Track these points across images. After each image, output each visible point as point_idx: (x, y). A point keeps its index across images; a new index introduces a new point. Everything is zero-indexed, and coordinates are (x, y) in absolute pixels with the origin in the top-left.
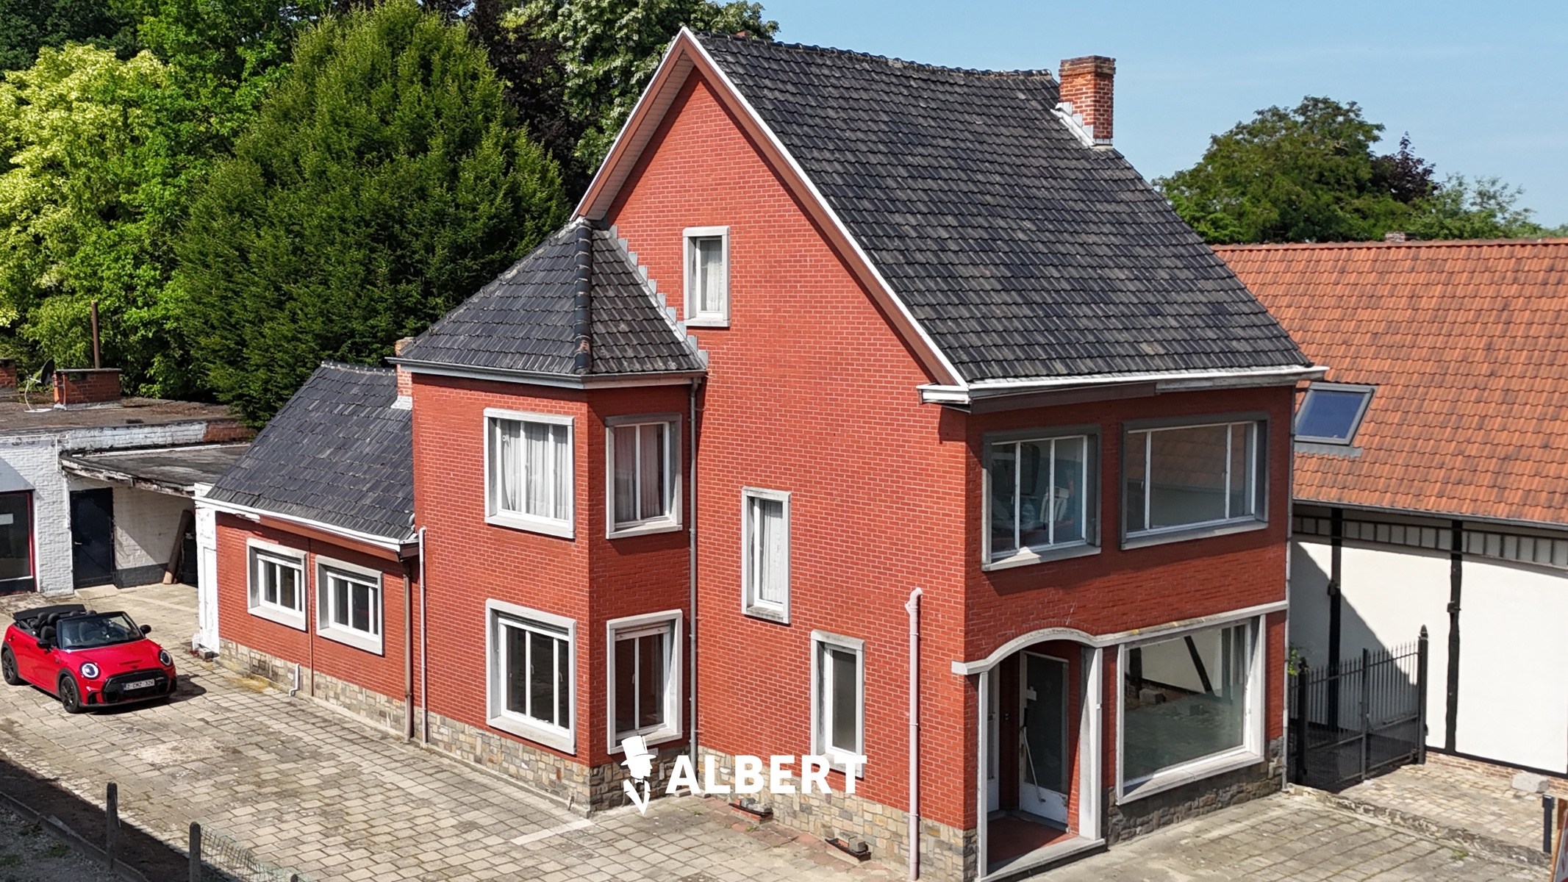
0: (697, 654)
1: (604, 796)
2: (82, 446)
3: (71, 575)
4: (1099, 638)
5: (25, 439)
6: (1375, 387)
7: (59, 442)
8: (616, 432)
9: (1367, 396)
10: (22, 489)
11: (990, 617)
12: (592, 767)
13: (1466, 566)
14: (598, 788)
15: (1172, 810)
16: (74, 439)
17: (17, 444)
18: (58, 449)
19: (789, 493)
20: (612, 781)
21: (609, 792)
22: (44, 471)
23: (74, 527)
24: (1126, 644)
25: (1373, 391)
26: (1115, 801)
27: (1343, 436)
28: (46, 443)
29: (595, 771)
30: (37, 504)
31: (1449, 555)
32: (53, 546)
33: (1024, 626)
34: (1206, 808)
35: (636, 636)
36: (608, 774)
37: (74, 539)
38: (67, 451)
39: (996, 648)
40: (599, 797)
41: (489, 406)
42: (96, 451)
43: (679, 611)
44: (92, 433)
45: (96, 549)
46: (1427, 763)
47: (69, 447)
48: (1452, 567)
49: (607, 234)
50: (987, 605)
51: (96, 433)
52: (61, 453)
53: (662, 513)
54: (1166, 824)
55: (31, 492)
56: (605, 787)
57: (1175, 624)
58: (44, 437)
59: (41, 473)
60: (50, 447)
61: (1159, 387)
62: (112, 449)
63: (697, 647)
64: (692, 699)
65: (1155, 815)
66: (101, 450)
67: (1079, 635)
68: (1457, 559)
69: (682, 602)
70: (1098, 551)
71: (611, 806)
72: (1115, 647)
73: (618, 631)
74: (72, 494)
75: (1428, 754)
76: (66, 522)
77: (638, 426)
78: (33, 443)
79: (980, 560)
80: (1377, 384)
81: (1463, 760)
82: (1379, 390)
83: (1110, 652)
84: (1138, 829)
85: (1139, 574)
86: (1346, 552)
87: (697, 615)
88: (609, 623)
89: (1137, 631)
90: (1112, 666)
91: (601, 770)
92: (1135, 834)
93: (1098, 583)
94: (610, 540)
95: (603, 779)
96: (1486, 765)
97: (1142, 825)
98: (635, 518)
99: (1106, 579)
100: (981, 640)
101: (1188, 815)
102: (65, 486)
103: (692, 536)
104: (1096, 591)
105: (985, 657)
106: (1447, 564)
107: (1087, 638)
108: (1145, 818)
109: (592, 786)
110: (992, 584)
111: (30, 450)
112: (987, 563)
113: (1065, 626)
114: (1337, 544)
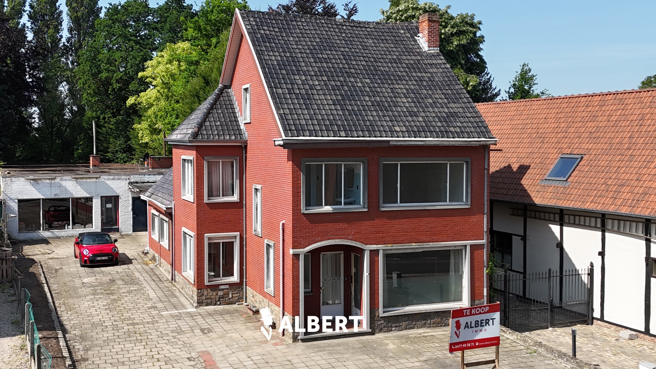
0: (246, 250)
1: (204, 301)
2: (137, 181)
3: (132, 227)
4: (368, 246)
5: (116, 177)
6: (583, 156)
7: (128, 179)
8: (209, 163)
9: (579, 160)
10: (115, 195)
11: (306, 232)
12: (198, 289)
13: (607, 234)
14: (201, 297)
15: (414, 323)
16: (134, 178)
17: (113, 179)
18: (128, 181)
19: (261, 186)
20: (207, 295)
21: (206, 299)
22: (123, 189)
23: (133, 209)
24: (383, 250)
25: (582, 158)
26: (379, 315)
27: (564, 177)
28: (124, 179)
29: (199, 291)
30: (120, 200)
31: (601, 230)
32: (125, 216)
33: (325, 237)
34: (435, 325)
35: (221, 241)
36: (205, 293)
37: (133, 214)
38: (131, 182)
39: (310, 245)
40: (201, 301)
41: (183, 155)
42: (142, 183)
43: (239, 233)
44: (141, 176)
45: (141, 218)
46: (594, 325)
47: (132, 181)
48: (602, 235)
49: (230, 90)
50: (305, 227)
51: (142, 176)
52: (129, 183)
53: (233, 195)
54: (409, 328)
55: (118, 196)
56: (204, 298)
57: (414, 244)
58: (123, 177)
59: (122, 190)
60: (125, 181)
61: (391, 143)
62: (148, 182)
63: (246, 248)
64: (244, 267)
65: (404, 324)
66: (144, 183)
67: (356, 243)
68: (603, 232)
69: (240, 230)
70: (366, 210)
71: (207, 305)
72: (378, 251)
73: (209, 239)
74: (133, 198)
75: (594, 321)
76: (130, 208)
77: (221, 161)
78: (119, 179)
79: (301, 209)
80: (585, 154)
81: (607, 324)
82: (585, 157)
83: (374, 254)
84: (393, 329)
85: (392, 221)
86: (565, 228)
87: (246, 235)
88: (205, 235)
89: (391, 245)
90: (376, 258)
91: (202, 291)
92: (391, 330)
93: (368, 223)
94: (206, 203)
95: (203, 294)
96: (615, 326)
97: (396, 327)
98: (220, 196)
99: (372, 222)
100: (301, 241)
101: (423, 326)
102: (130, 195)
103: (244, 205)
104: (366, 226)
105: (304, 248)
106: (600, 233)
107: (361, 245)
108: (398, 324)
109: (198, 296)
110: (307, 219)
111: (118, 181)
112: (303, 210)
113: (349, 239)
114: (562, 225)
